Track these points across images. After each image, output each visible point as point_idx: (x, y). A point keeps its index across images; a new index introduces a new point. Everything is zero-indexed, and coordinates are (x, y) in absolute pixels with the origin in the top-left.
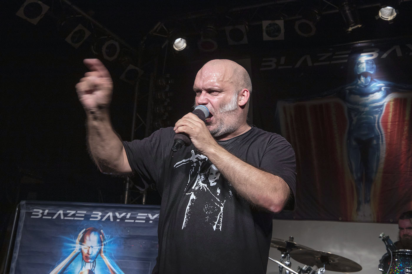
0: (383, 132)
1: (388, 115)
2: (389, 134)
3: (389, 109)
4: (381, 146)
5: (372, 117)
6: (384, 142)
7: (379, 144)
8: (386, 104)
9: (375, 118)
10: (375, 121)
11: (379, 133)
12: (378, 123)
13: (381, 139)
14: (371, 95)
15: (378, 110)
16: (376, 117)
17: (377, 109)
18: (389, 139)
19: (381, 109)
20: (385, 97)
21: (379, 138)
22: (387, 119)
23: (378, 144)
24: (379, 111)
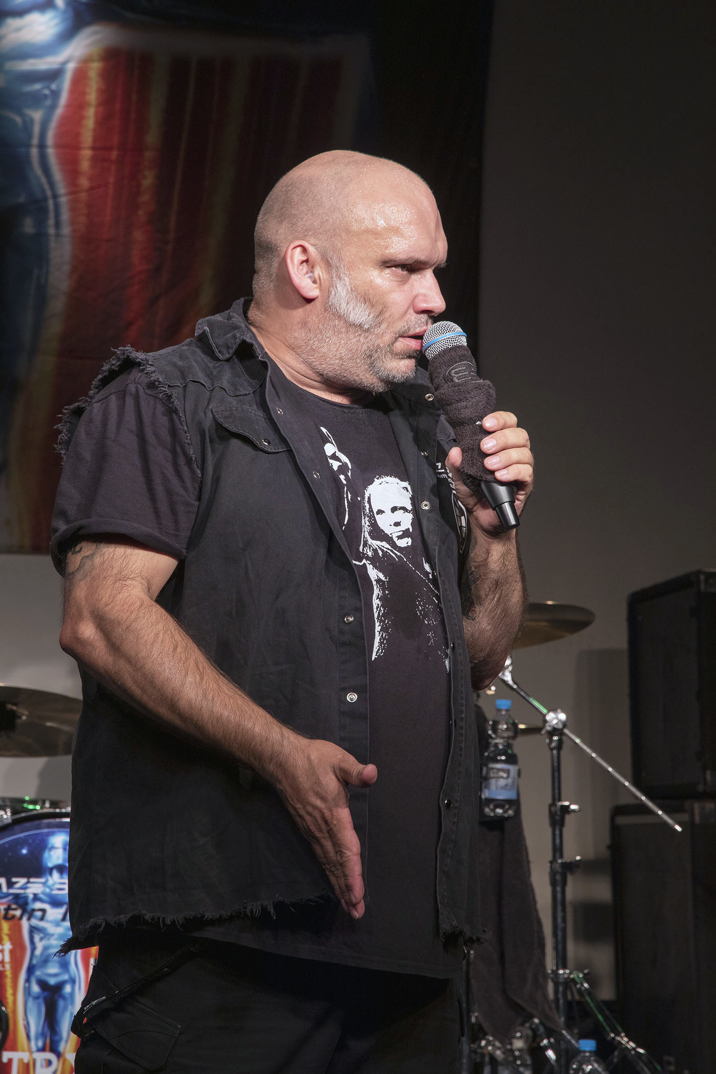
0: (62, 189)
1: (82, 118)
2: (84, 196)
3: (84, 94)
4: (52, 244)
5: (18, 120)
6: (66, 230)
7: (46, 235)
8: (71, 67)
9: (28, 124)
10: (30, 136)
11: (43, 191)
12: (42, 146)
13: (52, 214)
14: (13, 23)
15: (39, 91)
16: (32, 121)
17: (37, 86)
18: (83, 219)
19: (54, 87)
20: (67, 35)
21: (44, 211)
22: (78, 135)
23: (41, 236)
24: (46, 96)
